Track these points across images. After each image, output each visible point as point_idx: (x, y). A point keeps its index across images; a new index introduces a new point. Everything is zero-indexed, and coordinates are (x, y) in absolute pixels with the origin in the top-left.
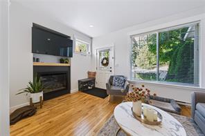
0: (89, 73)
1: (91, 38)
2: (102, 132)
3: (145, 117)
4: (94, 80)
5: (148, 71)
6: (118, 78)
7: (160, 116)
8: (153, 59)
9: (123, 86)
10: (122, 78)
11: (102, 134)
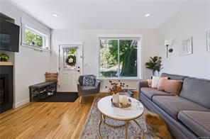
0: (47, 75)
1: (51, 30)
2: (84, 134)
3: (121, 104)
4: (56, 83)
5: (109, 70)
6: (88, 77)
7: (130, 100)
8: (110, 59)
9: (94, 85)
10: (92, 77)
11: (85, 135)
